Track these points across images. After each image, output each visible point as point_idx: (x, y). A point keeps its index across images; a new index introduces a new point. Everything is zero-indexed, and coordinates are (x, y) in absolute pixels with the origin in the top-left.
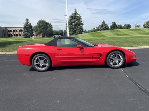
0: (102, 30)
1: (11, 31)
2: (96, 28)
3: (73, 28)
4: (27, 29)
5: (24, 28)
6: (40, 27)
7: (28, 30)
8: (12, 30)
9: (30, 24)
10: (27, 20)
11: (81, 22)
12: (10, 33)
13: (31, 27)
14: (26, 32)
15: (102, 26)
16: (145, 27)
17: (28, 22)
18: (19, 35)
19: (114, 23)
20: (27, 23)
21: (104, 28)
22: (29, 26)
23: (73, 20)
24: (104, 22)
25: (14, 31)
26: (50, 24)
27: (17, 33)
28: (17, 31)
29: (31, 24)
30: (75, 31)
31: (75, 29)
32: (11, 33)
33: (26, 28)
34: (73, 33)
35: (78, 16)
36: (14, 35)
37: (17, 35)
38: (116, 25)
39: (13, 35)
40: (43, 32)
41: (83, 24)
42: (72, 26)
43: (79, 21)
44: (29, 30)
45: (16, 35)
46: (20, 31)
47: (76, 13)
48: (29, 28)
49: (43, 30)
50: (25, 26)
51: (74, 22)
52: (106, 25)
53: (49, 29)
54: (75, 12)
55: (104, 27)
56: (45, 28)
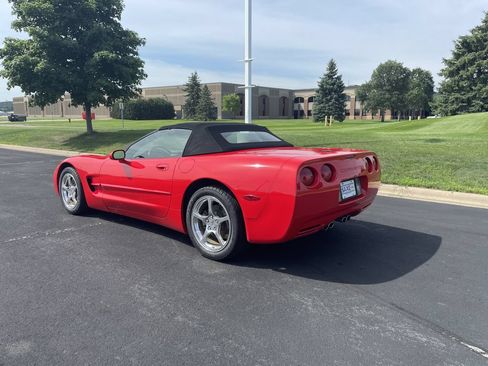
1: (302, 100)
3: (461, 89)
4: (325, 95)
5: (318, 92)
6: (379, 86)
7: (329, 97)
9: (339, 78)
10: (332, 66)
12: (299, 106)
13: (341, 87)
14: (323, 102)
17: (335, 73)
20: (330, 77)
22: (333, 84)
23: (469, 56)
26: (428, 74)
27: (312, 106)
29: (342, 79)
30: (469, 101)
31: (472, 90)
32: (302, 105)
33: (324, 90)
34: (461, 109)
36: (309, 113)
39: (306, 113)
40: (387, 103)
42: (462, 79)
44: (331, 98)
46: (311, 100)
48: (331, 91)
49: (387, 96)
50: (322, 86)
51: (471, 62)
56: (395, 89)
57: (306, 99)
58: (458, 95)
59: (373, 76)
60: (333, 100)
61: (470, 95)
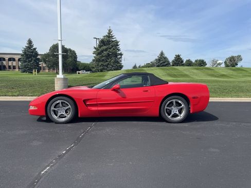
0: (158, 66)
1: (4, 59)
2: (151, 62)
3: (103, 60)
4: (28, 58)
6: (54, 55)
7: (30, 59)
8: (7, 57)
9: (35, 49)
10: (30, 42)
11: (119, 50)
12: (2, 63)
13: (37, 54)
14: (26, 62)
15: (159, 60)
16: (227, 66)
17: (32, 46)
18: (17, 67)
19: (179, 56)
20: (30, 48)
21: (161, 64)
22: (32, 52)
23: (104, 47)
24: (162, 54)
25: (10, 59)
26: (74, 52)
27: (14, 63)
28: (14, 60)
29: (37, 50)
31: (107, 61)
32: (4, 63)
33: (27, 55)
34: (104, 69)
35: (113, 41)
36: (10, 67)
37: (14, 68)
38: (181, 59)
39: (7, 67)
41: (121, 54)
42: (103, 56)
43: (114, 49)
44: (32, 60)
45: (12, 67)
47: (109, 36)
48: (31, 56)
50: (25, 53)
51: (106, 50)
52: (165, 58)
53: (70, 59)
54: (109, 33)
55: (162, 62)
57: (7, 59)
58: (102, 63)
59: (50, 50)
60: (33, 61)
61: (107, 63)
